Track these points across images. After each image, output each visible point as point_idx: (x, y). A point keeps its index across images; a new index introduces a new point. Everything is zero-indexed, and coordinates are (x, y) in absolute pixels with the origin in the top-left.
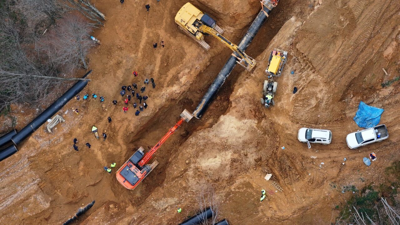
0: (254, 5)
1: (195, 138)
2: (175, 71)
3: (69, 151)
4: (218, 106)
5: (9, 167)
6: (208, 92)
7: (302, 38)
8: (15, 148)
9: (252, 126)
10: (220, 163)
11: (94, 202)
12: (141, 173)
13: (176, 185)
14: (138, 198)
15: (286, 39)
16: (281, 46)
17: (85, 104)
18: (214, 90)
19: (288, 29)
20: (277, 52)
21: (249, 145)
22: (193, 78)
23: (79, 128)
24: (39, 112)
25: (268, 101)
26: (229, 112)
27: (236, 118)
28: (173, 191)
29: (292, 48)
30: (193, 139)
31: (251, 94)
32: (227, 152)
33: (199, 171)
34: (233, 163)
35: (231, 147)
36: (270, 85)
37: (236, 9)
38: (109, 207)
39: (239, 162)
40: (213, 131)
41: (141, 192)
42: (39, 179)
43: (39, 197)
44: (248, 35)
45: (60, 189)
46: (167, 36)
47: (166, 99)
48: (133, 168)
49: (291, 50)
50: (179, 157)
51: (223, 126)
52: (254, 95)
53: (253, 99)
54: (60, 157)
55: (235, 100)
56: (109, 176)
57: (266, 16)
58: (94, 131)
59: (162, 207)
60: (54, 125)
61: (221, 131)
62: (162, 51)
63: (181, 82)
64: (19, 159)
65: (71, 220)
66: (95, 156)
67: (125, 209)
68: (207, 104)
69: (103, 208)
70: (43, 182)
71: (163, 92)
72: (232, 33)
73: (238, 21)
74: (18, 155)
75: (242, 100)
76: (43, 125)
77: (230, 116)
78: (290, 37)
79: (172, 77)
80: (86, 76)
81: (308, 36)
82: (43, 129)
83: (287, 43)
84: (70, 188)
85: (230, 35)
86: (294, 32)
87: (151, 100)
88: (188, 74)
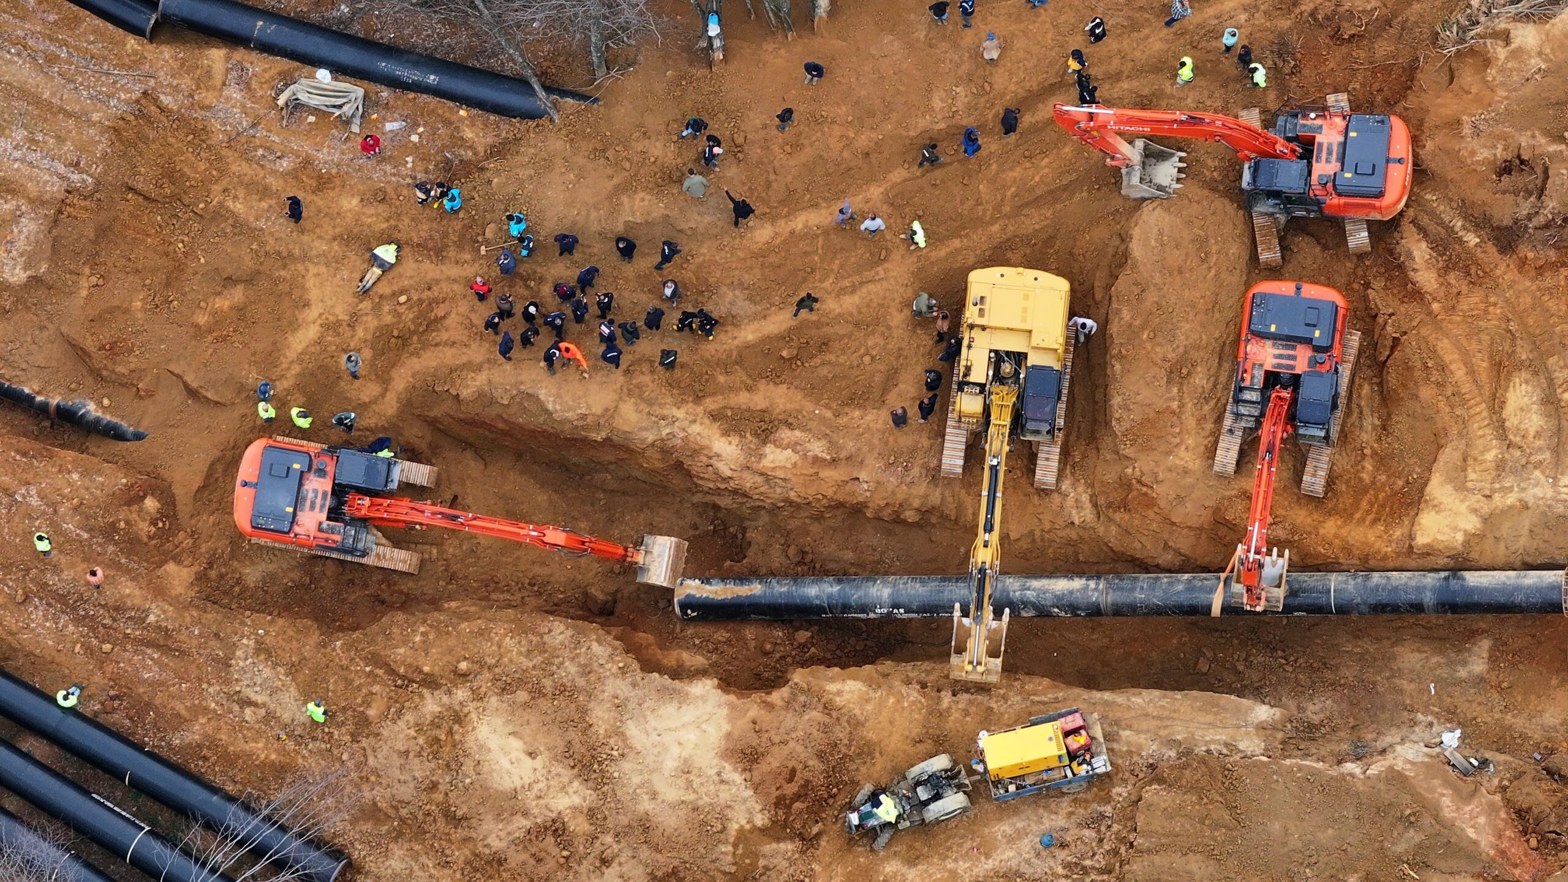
0: (1223, 531)
1: (572, 637)
2: (788, 405)
3: (252, 219)
4: (766, 654)
5: (77, 48)
6: (795, 581)
7: (1192, 788)
8: (149, 19)
9: (728, 812)
10: (518, 784)
11: (139, 437)
12: (320, 523)
13: (357, 683)
14: (238, 582)
15: (1162, 733)
16: (1125, 734)
17: (461, 161)
18: (817, 597)
19: (1210, 718)
20: (1083, 732)
21: (645, 846)
22: (812, 491)
23: (362, 200)
24: (340, 20)
25: (870, 815)
26: (740, 696)
27: (729, 735)
28: (331, 687)
29: (1141, 776)
30: (562, 633)
31: (862, 738)
32: (576, 784)
33: (451, 732)
34: (550, 833)
35: (606, 788)
36: (938, 785)
37: (1161, 477)
38: (144, 497)
39: (565, 853)
40: (634, 685)
41: (270, 578)
42: (90, 180)
43: (28, 228)
44: (1097, 584)
45: (101, 282)
46: (901, 290)
47: (662, 440)
48: (318, 486)
49: (1133, 780)
50: (464, 625)
51: (669, 709)
52: (867, 751)
53: (845, 756)
54: (214, 203)
55: (802, 691)
56: (251, 425)
57: (1209, 607)
58: (376, 257)
59: (248, 686)
60: (315, 101)
61: (648, 713)
62: (834, 310)
63: (761, 456)
64: (124, 65)
65: (28, 395)
66: (290, 323)
67: (166, 562)
68: (750, 605)
69: (124, 481)
70: (87, 203)
71: (680, 414)
72: (1072, 523)
73: (1127, 517)
74: (135, 52)
75: (815, 715)
76: (297, 64)
77: (725, 711)
78: (1180, 743)
79: (759, 407)
80: (564, 93)
81: (1211, 801)
82: (280, 74)
83: (1151, 749)
84: (126, 311)
85: (1060, 522)
86: (1204, 749)
87: (618, 386)
88: (810, 460)
